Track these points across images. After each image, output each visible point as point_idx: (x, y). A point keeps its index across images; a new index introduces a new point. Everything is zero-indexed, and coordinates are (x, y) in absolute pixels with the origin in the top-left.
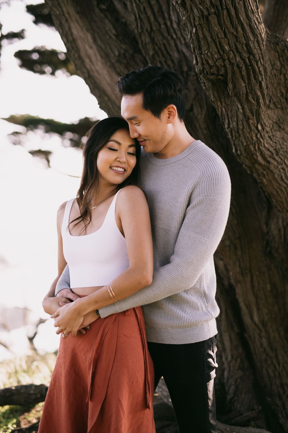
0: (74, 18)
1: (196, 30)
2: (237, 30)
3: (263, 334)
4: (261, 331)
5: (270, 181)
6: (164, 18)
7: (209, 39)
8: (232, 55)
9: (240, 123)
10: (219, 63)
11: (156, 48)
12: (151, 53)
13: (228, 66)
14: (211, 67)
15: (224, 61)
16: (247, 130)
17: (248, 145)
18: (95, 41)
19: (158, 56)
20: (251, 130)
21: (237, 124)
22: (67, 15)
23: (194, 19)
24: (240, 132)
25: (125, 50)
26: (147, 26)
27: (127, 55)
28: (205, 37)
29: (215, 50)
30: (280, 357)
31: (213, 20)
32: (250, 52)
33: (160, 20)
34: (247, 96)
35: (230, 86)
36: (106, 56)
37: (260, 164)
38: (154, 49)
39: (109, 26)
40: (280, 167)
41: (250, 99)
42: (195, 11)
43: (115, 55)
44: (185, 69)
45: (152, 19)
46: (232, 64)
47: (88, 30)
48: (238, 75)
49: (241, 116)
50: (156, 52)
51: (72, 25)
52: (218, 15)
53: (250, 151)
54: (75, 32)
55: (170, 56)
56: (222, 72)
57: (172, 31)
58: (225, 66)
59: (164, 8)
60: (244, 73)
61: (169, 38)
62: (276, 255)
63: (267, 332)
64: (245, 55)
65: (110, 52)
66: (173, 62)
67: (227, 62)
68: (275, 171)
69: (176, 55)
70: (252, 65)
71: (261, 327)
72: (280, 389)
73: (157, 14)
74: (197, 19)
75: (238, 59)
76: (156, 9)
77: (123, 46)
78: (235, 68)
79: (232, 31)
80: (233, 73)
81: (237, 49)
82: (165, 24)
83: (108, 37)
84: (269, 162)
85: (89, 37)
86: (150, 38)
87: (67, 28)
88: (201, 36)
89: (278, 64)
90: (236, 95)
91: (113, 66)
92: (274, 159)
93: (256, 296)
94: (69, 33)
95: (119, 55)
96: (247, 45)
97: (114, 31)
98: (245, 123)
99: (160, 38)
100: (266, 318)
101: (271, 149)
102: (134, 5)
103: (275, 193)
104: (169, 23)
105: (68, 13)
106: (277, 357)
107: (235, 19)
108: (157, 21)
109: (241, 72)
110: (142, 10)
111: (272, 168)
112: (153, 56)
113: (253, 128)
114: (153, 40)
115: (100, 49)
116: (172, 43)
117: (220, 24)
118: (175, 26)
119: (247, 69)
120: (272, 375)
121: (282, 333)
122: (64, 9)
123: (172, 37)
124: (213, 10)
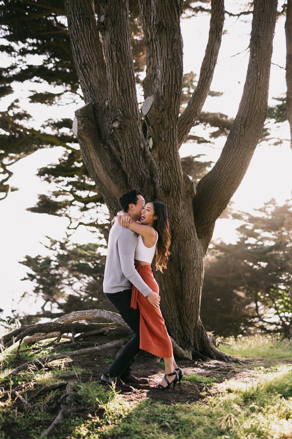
0: (92, 151)
1: (163, 173)
2: (176, 175)
3: (166, 296)
4: (165, 294)
5: (178, 228)
6: (138, 159)
7: (167, 177)
8: (173, 183)
9: (172, 206)
10: (169, 185)
11: (133, 170)
12: (131, 172)
13: (172, 186)
14: (166, 186)
15: (170, 185)
16: (174, 209)
17: (174, 214)
18: (101, 162)
19: (133, 173)
20: (175, 209)
21: (171, 206)
22: (89, 149)
23: (162, 170)
24: (172, 209)
25: (114, 167)
26: (130, 161)
27: (115, 169)
28: (165, 176)
29: (168, 181)
30: (172, 307)
31: (169, 171)
32: (179, 182)
33: (136, 159)
34: (176, 197)
35: (171, 193)
36: (106, 169)
37: (176, 221)
38: (132, 170)
39: (107, 156)
40: (182, 223)
41: (177, 198)
42: (163, 168)
43: (110, 169)
44: (144, 179)
45: (133, 159)
46: (173, 186)
47: (98, 156)
48: (174, 190)
49: (173, 204)
50: (133, 172)
51: (91, 153)
52: (171, 170)
53: (174, 216)
54: (92, 156)
55: (138, 174)
56: (169, 188)
57: (140, 164)
58: (171, 186)
59: (138, 155)
60: (177, 189)
61: (139, 167)
62: (173, 260)
63: (167, 295)
64: (178, 183)
65: (108, 167)
66: (139, 176)
67: (171, 185)
68: (181, 224)
69: (140, 174)
70: (179, 187)
71: (165, 293)
72: (171, 321)
73: (135, 157)
74: (163, 170)
75: (175, 184)
76: (135, 155)
77: (114, 165)
78: (174, 187)
79: (175, 175)
80: (173, 189)
81: (175, 181)
82: (138, 161)
83: (107, 160)
84: (179, 221)
85: (99, 159)
86: (131, 165)
87: (88, 154)
88: (164, 175)
89: (185, 185)
90: (172, 196)
91: (108, 173)
92: (181, 220)
93: (164, 279)
94: (89, 156)
95: (112, 169)
96: (179, 180)
97: (110, 158)
98: (174, 206)
99: (135, 166)
100: (167, 289)
101: (181, 216)
102: (126, 152)
103: (179, 233)
104: (139, 161)
105: (90, 148)
106: (171, 306)
107: (176, 171)
108: (135, 160)
109: (175, 189)
110: (129, 155)
111: (180, 223)
112: (131, 173)
113: (176, 208)
114: (132, 167)
115: (103, 165)
116: (139, 168)
117: (171, 172)
118: (141, 162)
119: (178, 188)
120: (168, 314)
121: (174, 296)
122: (88, 146)
123: (140, 167)
124: (170, 168)
